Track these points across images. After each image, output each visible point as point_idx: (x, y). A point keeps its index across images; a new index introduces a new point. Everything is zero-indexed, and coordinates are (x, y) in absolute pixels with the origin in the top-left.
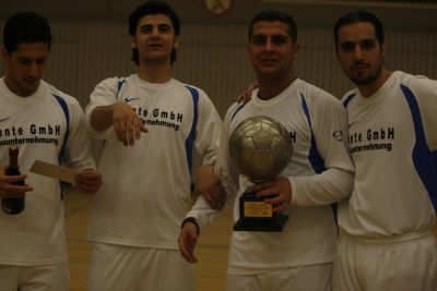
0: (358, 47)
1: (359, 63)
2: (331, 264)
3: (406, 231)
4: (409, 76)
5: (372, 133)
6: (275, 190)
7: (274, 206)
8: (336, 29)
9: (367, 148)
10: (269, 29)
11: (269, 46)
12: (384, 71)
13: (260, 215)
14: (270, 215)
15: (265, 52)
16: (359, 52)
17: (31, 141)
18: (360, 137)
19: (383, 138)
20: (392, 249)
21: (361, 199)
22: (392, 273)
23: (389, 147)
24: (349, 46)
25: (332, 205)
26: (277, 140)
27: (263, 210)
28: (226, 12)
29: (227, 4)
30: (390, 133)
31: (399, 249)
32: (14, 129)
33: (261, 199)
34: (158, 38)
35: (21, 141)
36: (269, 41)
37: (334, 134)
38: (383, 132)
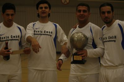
0: (106, 13)
1: (106, 17)
2: (98, 74)
3: (120, 65)
4: (120, 21)
5: (110, 37)
6: (83, 53)
7: (82, 57)
8: (100, 8)
9: (108, 41)
10: (82, 8)
11: (82, 13)
12: (113, 20)
13: (78, 59)
14: (81, 59)
15: (81, 15)
16: (106, 15)
17: (11, 40)
18: (107, 38)
19: (113, 38)
20: (116, 70)
21: (107, 55)
22: (116, 77)
23: (115, 41)
24: (104, 13)
25: (99, 57)
26: (83, 39)
27: (79, 58)
28: (68, 3)
29: (68, 1)
30: (115, 37)
31: (118, 70)
32: (6, 37)
33: (79, 55)
34: (44, 11)
35: (8, 40)
36: (82, 11)
37: (99, 38)
38: (113, 37)
